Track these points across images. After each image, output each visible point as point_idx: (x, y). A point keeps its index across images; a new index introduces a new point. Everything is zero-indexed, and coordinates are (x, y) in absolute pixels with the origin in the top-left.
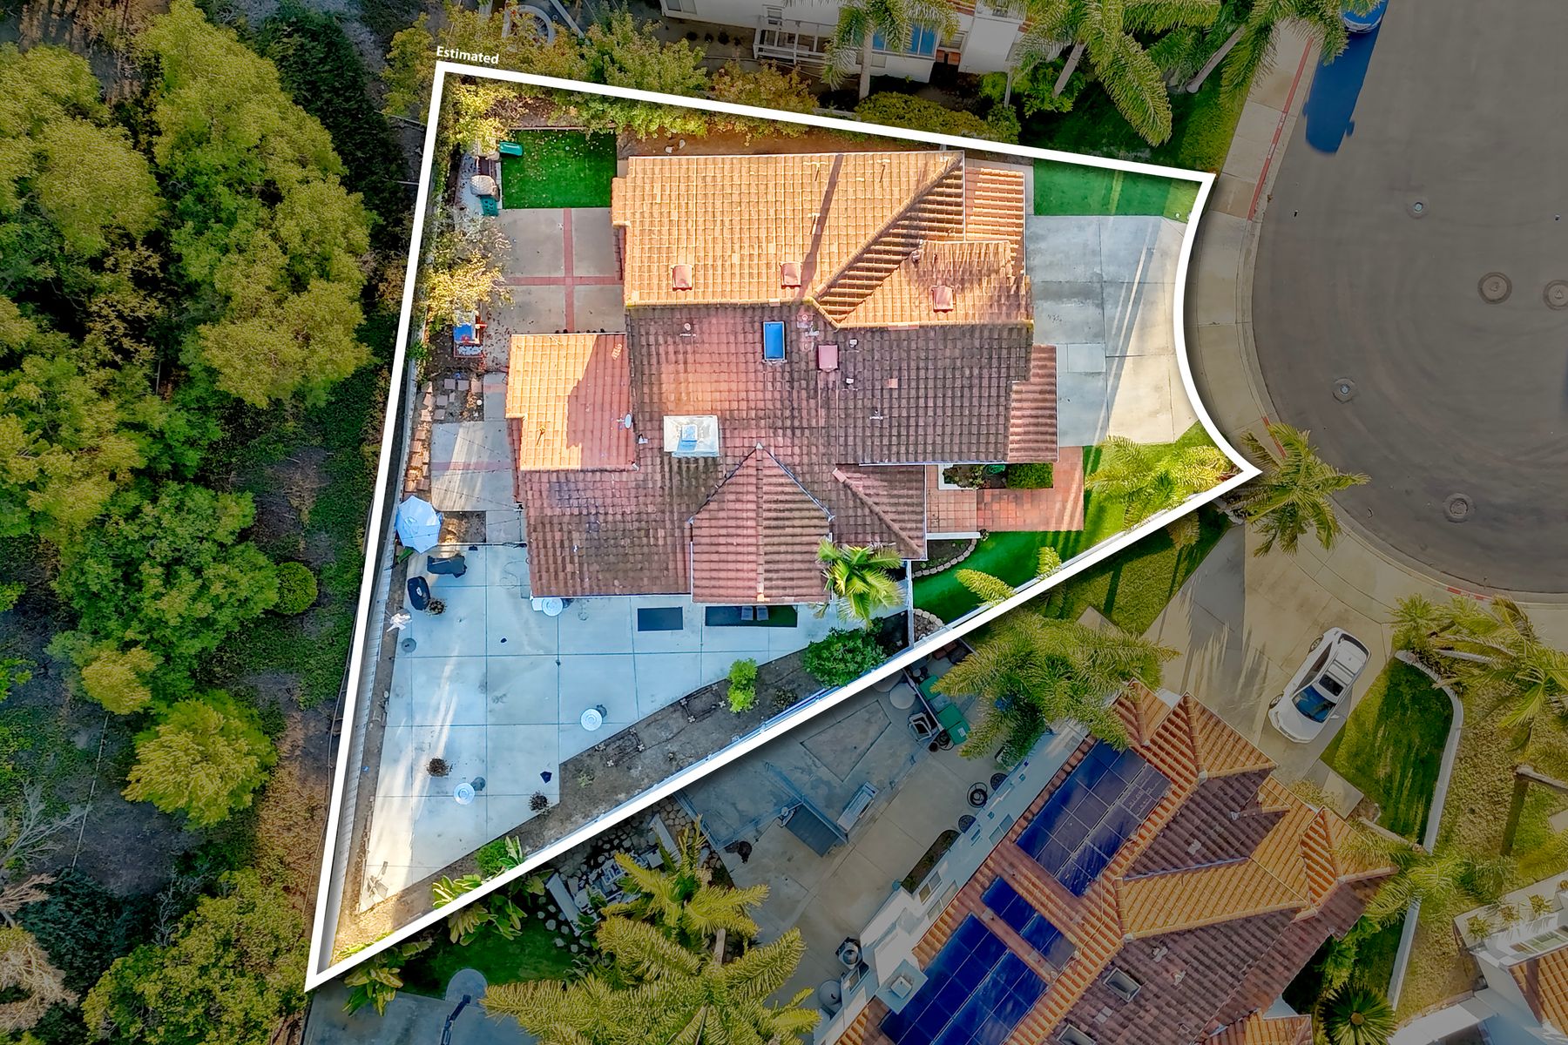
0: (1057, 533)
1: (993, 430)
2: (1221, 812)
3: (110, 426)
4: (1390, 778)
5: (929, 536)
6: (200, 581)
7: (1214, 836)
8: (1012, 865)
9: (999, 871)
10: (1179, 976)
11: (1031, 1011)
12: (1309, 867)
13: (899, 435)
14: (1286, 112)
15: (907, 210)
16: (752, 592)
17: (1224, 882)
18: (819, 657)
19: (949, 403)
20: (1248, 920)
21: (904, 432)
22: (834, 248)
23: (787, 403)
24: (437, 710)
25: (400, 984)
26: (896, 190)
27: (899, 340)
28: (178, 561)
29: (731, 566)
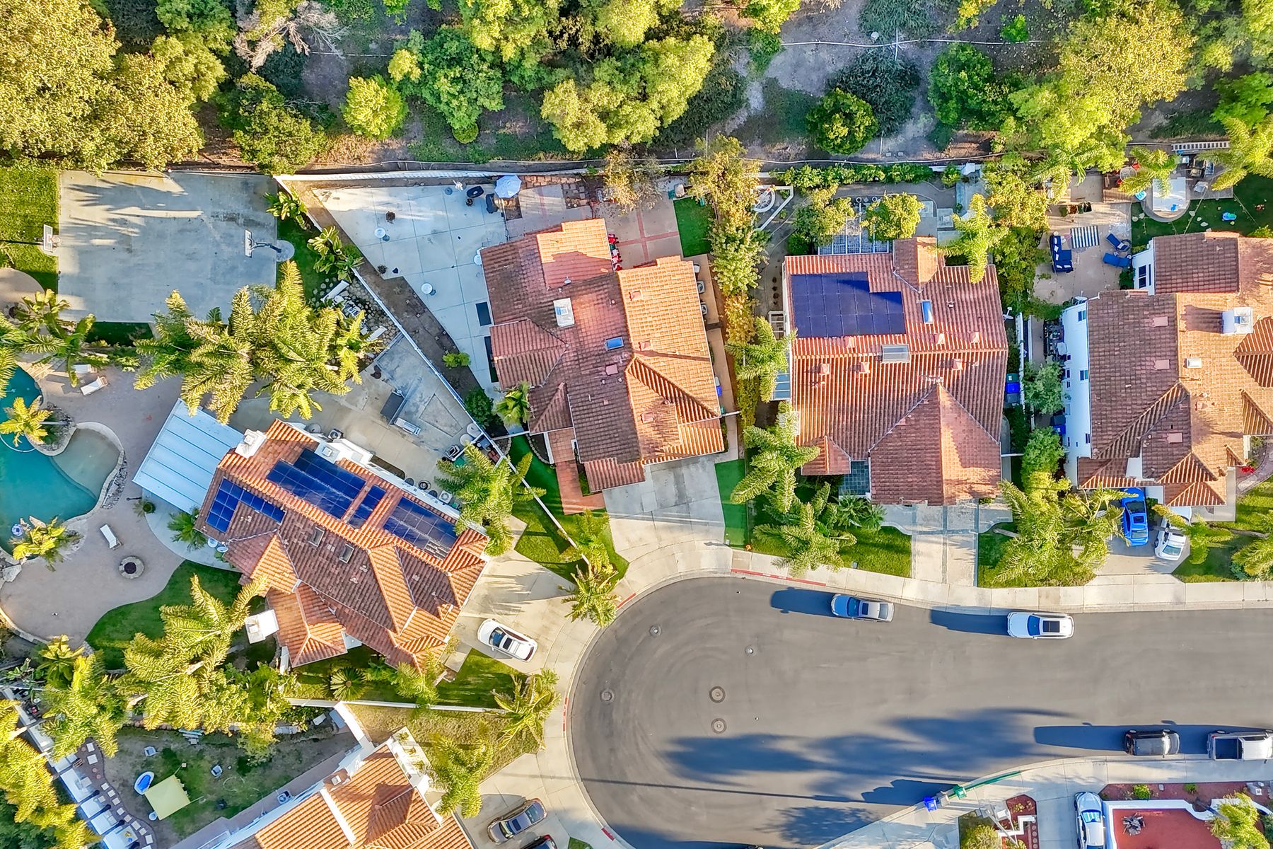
0: (561, 503)
1: (593, 453)
2: (435, 586)
3: (519, 44)
4: (469, 683)
5: (546, 434)
6: (457, 94)
7: (423, 586)
8: (392, 497)
9: (389, 491)
10: (354, 580)
11: (327, 513)
12: (417, 641)
13: (584, 410)
14: (787, 579)
15: (688, 395)
16: (498, 354)
17: (402, 594)
18: (477, 395)
19: (602, 430)
20: (387, 608)
21: (586, 412)
22: (662, 364)
23: (589, 355)
24: (420, 211)
25: (283, 218)
26: (696, 388)
27: (625, 401)
28: (465, 82)
29: (509, 342)
